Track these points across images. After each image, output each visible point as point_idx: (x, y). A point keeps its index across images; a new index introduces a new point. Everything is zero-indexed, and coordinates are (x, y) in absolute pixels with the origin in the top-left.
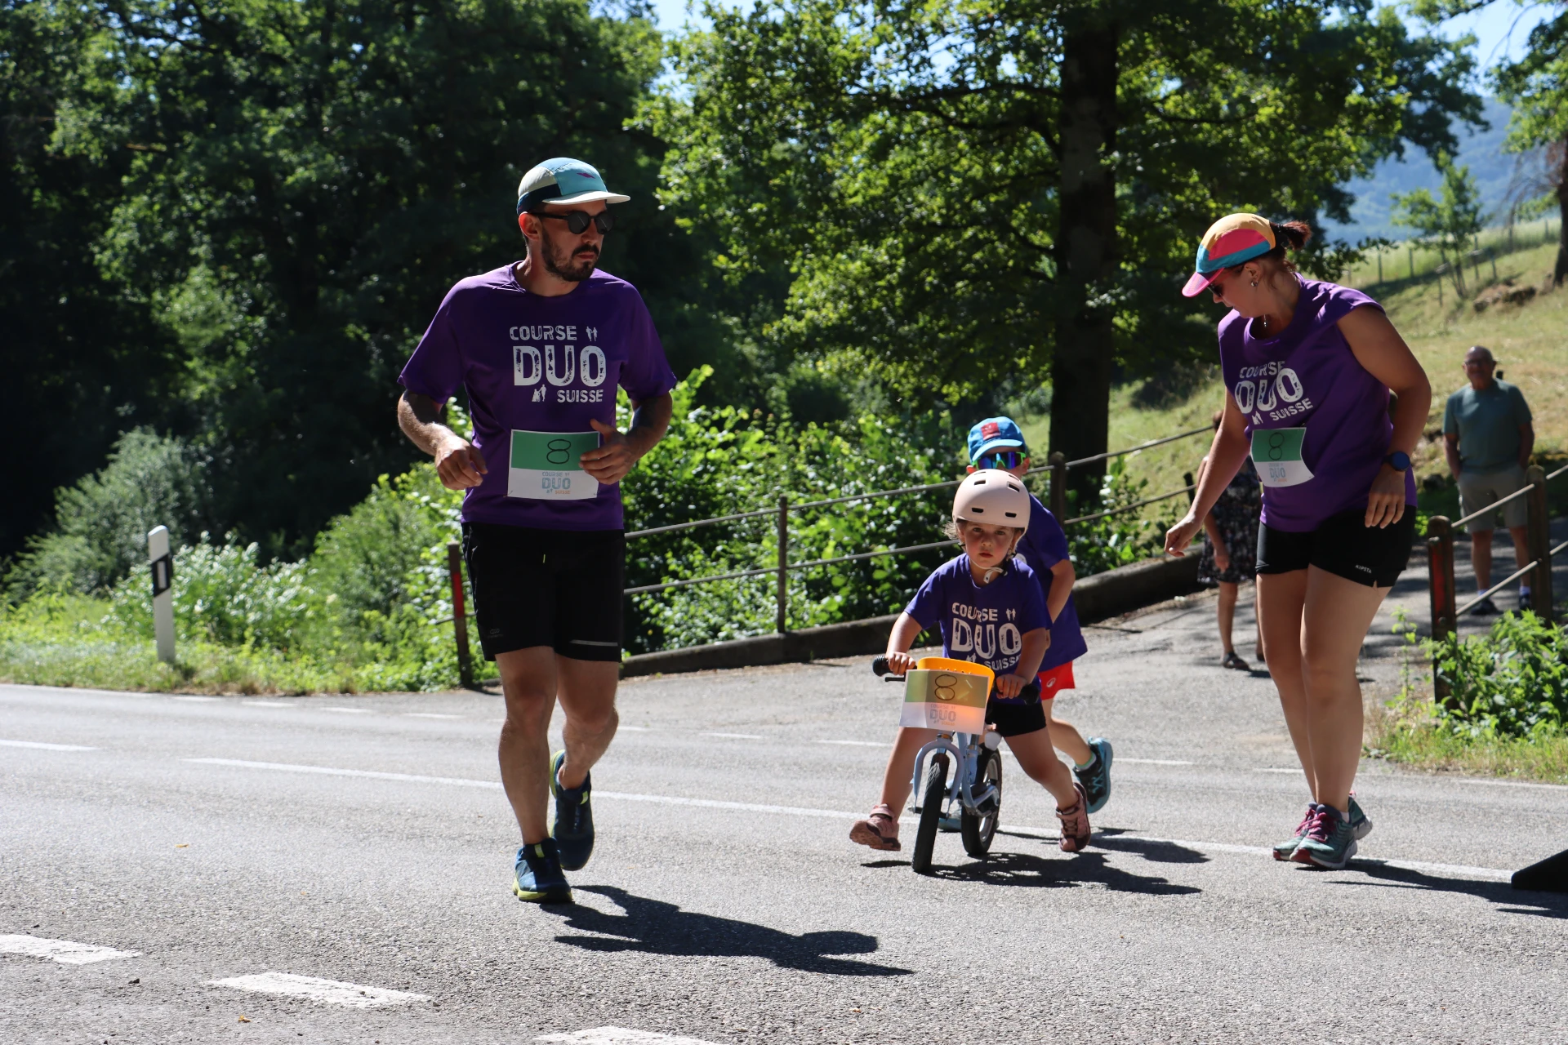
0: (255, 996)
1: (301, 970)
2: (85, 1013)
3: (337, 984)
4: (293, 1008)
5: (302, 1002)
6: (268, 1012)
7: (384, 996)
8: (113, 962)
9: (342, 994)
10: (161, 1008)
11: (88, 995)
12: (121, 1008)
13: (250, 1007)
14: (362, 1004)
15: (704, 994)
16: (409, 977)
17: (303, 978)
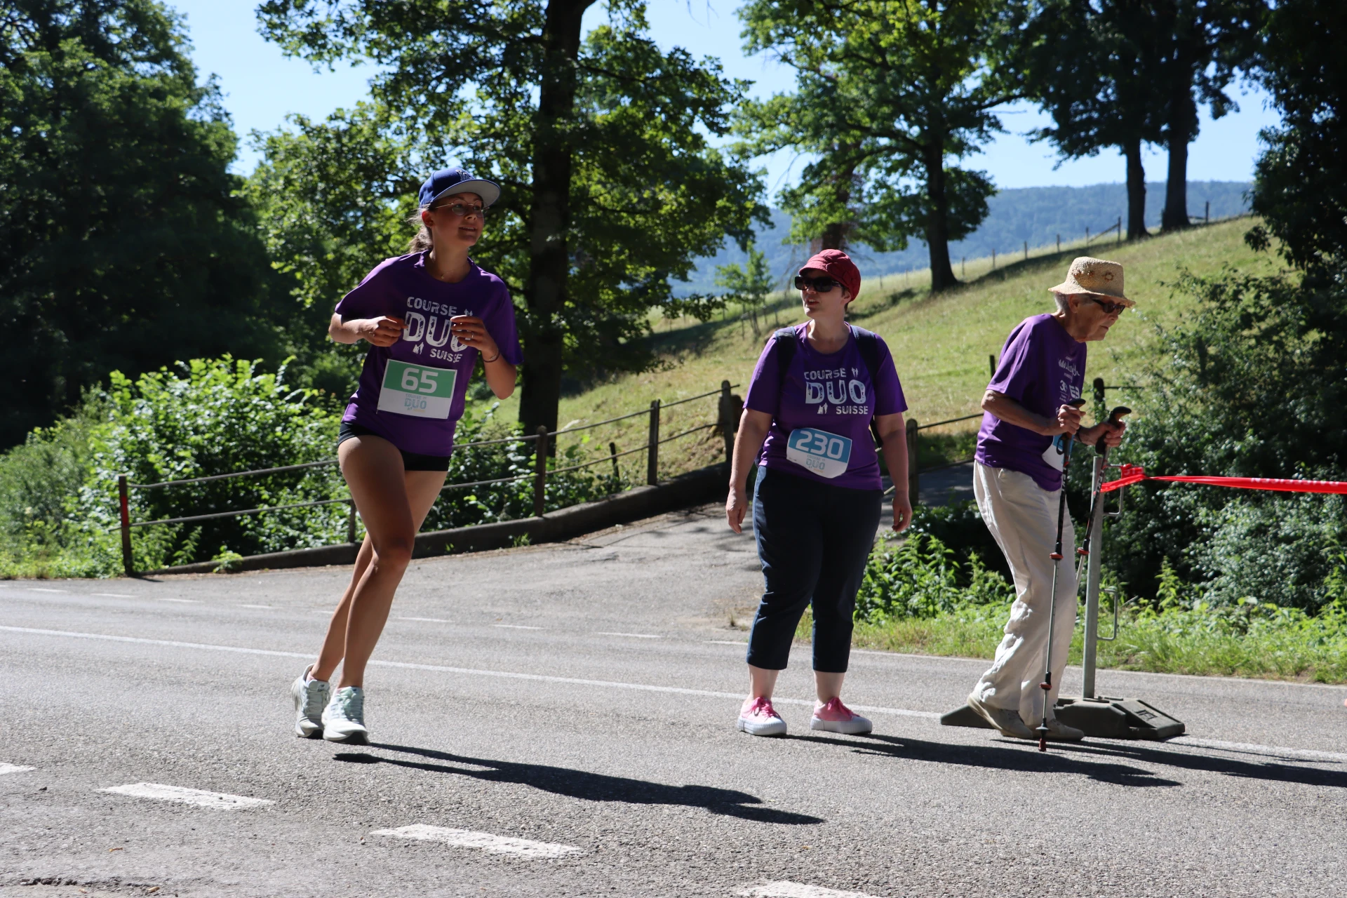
0: (142, 801)
1: (163, 781)
2: (17, 812)
3: (197, 791)
4: (176, 809)
5: (180, 804)
6: (158, 812)
7: (243, 802)
8: (17, 774)
9: (206, 799)
10: (76, 809)
11: (12, 800)
12: (42, 809)
13: (144, 809)
14: (227, 807)
16: (248, 787)
17: (169, 787)
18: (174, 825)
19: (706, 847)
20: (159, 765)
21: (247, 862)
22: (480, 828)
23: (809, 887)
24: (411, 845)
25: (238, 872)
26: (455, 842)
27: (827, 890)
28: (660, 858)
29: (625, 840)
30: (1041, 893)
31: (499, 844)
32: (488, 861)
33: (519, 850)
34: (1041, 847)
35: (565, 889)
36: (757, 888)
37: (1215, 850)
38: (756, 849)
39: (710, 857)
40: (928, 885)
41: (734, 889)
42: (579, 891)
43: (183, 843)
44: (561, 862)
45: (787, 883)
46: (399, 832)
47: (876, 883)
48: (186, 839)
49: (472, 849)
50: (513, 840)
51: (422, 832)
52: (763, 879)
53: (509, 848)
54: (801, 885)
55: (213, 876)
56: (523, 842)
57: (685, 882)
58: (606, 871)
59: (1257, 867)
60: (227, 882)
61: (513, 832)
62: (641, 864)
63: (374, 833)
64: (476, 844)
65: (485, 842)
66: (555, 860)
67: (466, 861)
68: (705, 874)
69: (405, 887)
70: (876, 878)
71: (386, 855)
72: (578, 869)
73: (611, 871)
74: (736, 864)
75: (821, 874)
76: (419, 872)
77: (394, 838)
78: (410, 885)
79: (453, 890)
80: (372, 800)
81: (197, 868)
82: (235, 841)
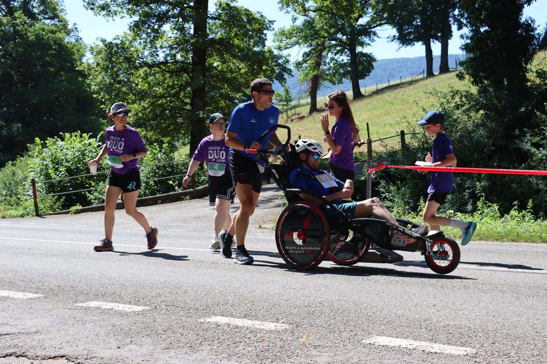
1: (6, 289)
3: (17, 292)
4: (5, 299)
5: (8, 297)
7: (31, 295)
9: (19, 295)
14: (25, 298)
15: (118, 292)
16: (37, 290)
17: (7, 291)
18: (2, 305)
19: (197, 306)
20: (7, 284)
21: (23, 317)
22: (116, 302)
23: (228, 318)
24: (87, 309)
25: (19, 320)
26: (104, 307)
27: (233, 319)
28: (178, 310)
29: (168, 304)
31: (121, 307)
32: (113, 313)
33: (127, 309)
34: (322, 301)
35: (137, 322)
38: (215, 306)
39: (196, 309)
40: (272, 315)
41: (199, 320)
42: (142, 323)
44: (140, 313)
45: (220, 317)
46: (85, 305)
47: (253, 316)
48: (4, 310)
49: (109, 309)
50: (126, 306)
51: (93, 304)
52: (212, 316)
53: (123, 309)
54: (225, 317)
55: (9, 322)
56: (130, 306)
57: (183, 318)
60: (13, 324)
61: (130, 303)
62: (170, 312)
63: (77, 305)
64: (112, 308)
65: (116, 307)
67: (105, 313)
68: (191, 315)
69: (78, 323)
70: (254, 314)
71: (77, 312)
72: (145, 315)
73: (157, 315)
74: (205, 311)
75: (234, 313)
76: (86, 318)
77: (82, 306)
78: (80, 323)
79: (96, 324)
80: (81, 293)
81: (5, 320)
82: (23, 309)
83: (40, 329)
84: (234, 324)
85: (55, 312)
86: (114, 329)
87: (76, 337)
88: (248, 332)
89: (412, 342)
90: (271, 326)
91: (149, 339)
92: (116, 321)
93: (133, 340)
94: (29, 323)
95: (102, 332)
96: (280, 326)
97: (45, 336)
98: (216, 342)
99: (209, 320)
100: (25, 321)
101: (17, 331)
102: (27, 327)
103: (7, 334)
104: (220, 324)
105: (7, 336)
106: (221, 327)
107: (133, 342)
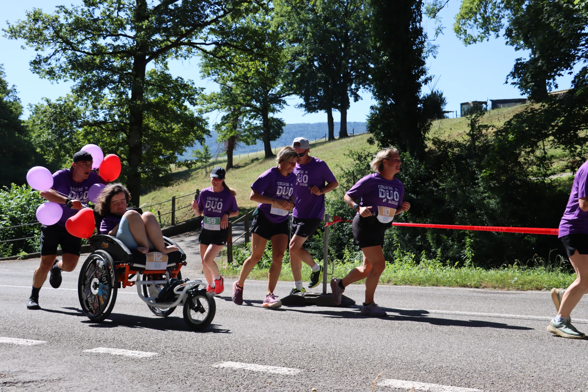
1: (5, 336)
3: (18, 339)
5: (12, 344)
6: (4, 347)
7: (35, 342)
9: (22, 342)
14: (30, 344)
16: (37, 337)
17: (7, 338)
18: (10, 352)
19: (202, 351)
20: (3, 330)
21: (38, 364)
22: (122, 348)
23: (238, 363)
24: (98, 355)
25: (35, 368)
26: (114, 353)
27: (244, 364)
28: (186, 355)
29: (173, 350)
30: (315, 361)
31: (129, 353)
32: (126, 359)
33: (137, 355)
34: (313, 345)
35: (154, 368)
36: (220, 364)
37: (369, 343)
38: (219, 351)
39: (203, 354)
40: (278, 360)
41: (212, 365)
42: (159, 369)
43: (14, 358)
45: (230, 362)
46: (93, 350)
47: (260, 360)
48: (15, 357)
49: (120, 355)
50: (134, 351)
51: (102, 350)
52: (222, 361)
53: (133, 354)
54: (235, 362)
55: (26, 369)
56: (138, 352)
57: (195, 363)
58: (168, 361)
59: (383, 348)
60: (31, 371)
61: (134, 348)
62: (180, 358)
63: (84, 351)
64: (121, 354)
65: (124, 353)
66: (150, 358)
67: (118, 360)
68: (202, 360)
69: (97, 370)
70: (260, 359)
71: (89, 359)
72: (158, 361)
74: (212, 356)
75: (242, 358)
76: (101, 365)
77: (91, 353)
79: (114, 370)
80: (83, 339)
81: (20, 367)
82: (33, 356)
83: (62, 377)
84: (249, 369)
85: (67, 358)
86: (136, 375)
87: (101, 383)
88: (265, 376)
89: (423, 384)
90: (284, 370)
91: (174, 385)
92: (132, 367)
93: (159, 386)
94: (48, 370)
95: (125, 378)
96: (293, 371)
97: (71, 383)
98: (241, 387)
99: (222, 365)
100: (42, 368)
101: (39, 379)
102: (47, 374)
103: (30, 382)
104: (235, 369)
105: (30, 384)
106: (238, 372)
107: (161, 389)
